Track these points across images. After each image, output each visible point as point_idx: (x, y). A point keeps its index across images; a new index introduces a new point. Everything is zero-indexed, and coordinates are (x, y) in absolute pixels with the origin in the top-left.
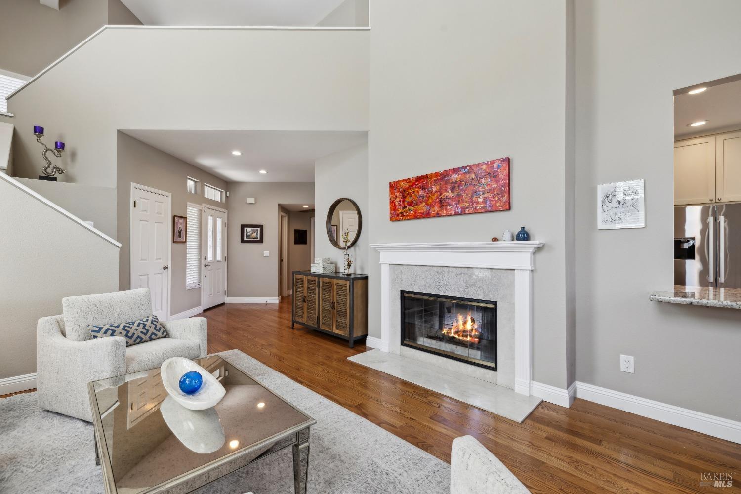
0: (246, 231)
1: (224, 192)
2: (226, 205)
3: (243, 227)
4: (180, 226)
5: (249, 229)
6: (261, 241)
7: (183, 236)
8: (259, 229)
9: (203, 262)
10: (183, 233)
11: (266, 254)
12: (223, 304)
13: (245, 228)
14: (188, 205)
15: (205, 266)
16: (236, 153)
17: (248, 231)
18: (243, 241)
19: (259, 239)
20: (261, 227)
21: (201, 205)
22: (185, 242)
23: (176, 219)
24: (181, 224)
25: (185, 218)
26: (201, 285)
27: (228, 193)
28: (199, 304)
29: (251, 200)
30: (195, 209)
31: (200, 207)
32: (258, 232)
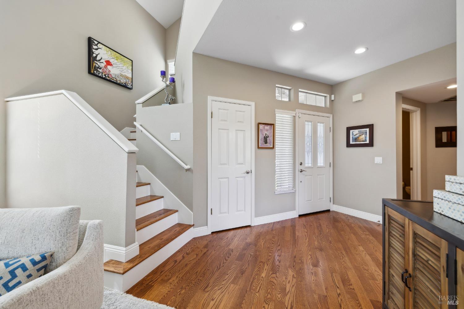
0: (353, 134)
1: (328, 96)
2: (331, 109)
3: (349, 129)
4: (266, 132)
5: (356, 132)
6: (371, 144)
7: (270, 142)
8: (368, 130)
9: (298, 167)
10: (270, 139)
11: (378, 160)
12: (328, 211)
13: (351, 131)
14: (276, 113)
15: (301, 172)
16: (298, 26)
17: (354, 134)
18: (349, 145)
19: (368, 142)
20: (371, 127)
21: (295, 111)
22: (273, 148)
23: (261, 127)
24: (267, 130)
25: (272, 125)
26: (295, 191)
27: (333, 96)
28: (294, 209)
29: (358, 97)
30: (287, 116)
31: (293, 113)
32: (366, 134)
